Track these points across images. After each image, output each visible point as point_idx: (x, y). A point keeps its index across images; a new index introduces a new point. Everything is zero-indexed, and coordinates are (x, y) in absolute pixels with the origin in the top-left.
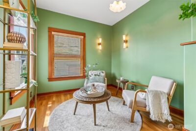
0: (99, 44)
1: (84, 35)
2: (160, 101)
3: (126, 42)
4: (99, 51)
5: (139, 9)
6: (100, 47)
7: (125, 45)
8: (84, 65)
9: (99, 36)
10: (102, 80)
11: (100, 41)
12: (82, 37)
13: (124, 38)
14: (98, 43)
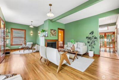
3: (39, 33)
4: (32, 36)
6: (32, 34)
7: (39, 34)
9: (31, 30)
11: (32, 32)
12: (25, 31)
13: (39, 32)
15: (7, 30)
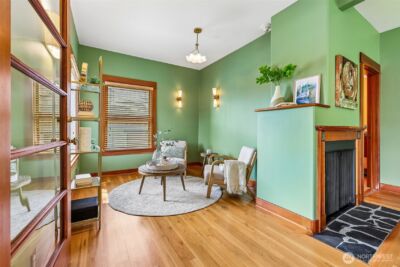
0: (179, 99)
1: (154, 85)
2: (238, 171)
3: (217, 97)
4: (179, 111)
5: (234, 52)
6: (180, 104)
7: (215, 103)
8: (154, 131)
9: (179, 86)
10: (181, 154)
11: (180, 94)
12: (152, 89)
13: (215, 92)
14: (177, 98)
15: (85, 66)
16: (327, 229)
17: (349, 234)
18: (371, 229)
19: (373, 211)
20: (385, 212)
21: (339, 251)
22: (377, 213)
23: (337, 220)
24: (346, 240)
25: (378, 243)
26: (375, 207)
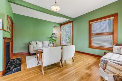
16: (6, 71)
17: (13, 68)
18: (17, 64)
19: (15, 60)
20: (17, 59)
21: (14, 73)
22: (16, 60)
23: (7, 67)
24: (14, 70)
25: (20, 66)
26: (15, 59)
